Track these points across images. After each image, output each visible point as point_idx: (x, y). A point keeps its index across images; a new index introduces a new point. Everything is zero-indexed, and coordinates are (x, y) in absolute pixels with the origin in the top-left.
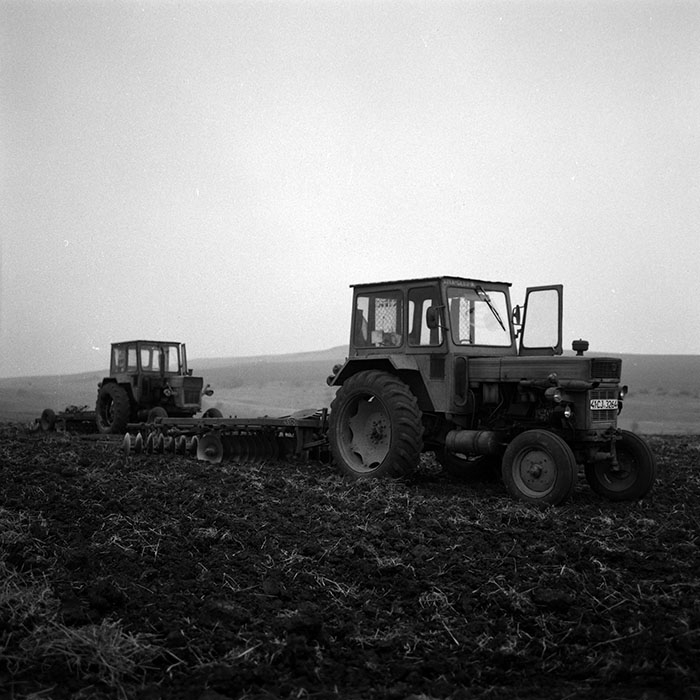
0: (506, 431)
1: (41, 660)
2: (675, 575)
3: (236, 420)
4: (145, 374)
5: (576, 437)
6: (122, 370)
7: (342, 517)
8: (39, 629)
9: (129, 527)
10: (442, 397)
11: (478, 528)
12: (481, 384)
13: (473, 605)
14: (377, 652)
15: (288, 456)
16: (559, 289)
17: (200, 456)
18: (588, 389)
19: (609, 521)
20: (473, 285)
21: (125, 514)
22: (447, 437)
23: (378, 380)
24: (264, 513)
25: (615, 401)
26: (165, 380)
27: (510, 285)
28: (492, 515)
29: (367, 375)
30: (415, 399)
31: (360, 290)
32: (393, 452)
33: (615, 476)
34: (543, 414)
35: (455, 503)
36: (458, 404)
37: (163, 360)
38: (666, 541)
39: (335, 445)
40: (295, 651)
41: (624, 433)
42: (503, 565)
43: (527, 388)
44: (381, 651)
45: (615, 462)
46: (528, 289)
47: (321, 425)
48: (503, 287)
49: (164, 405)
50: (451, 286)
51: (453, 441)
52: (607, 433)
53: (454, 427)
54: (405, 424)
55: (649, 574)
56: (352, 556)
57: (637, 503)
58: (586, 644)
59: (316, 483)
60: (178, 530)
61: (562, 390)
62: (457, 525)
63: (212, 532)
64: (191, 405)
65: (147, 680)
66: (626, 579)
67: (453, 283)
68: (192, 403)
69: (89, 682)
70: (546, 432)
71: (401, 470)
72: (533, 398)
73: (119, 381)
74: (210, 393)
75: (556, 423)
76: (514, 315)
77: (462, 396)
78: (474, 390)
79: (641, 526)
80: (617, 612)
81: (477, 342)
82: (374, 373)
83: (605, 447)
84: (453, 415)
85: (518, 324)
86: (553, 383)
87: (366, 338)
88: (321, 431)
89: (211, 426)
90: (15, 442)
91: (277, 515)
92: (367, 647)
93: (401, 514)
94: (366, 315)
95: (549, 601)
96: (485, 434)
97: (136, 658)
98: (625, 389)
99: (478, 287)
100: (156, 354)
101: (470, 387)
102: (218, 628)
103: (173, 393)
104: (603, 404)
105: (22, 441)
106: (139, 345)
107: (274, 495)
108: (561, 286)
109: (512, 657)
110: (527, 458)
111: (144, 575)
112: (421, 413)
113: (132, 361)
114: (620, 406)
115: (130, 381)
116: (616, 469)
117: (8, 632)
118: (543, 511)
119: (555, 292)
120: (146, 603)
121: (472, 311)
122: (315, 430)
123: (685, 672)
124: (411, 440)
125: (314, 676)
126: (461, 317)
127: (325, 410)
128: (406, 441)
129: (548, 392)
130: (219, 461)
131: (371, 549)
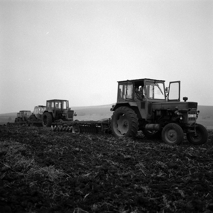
0: (163, 124)
1: (33, 175)
2: (210, 162)
3: (84, 121)
4: (57, 109)
5: (184, 126)
6: (50, 108)
7: (114, 147)
8: (32, 169)
9: (54, 148)
10: (144, 114)
11: (154, 150)
12: (156, 110)
13: (151, 167)
14: (123, 177)
15: (99, 133)
16: (179, 82)
17: (73, 132)
18: (187, 111)
19: (192, 149)
20: (153, 81)
21: (52, 145)
22: (146, 126)
23: (126, 109)
24: (92, 145)
25: (196, 115)
26: (63, 111)
27: (165, 81)
28: (158, 147)
29: (122, 108)
30: (136, 115)
31: (120, 83)
32: (130, 130)
33: (195, 137)
34: (174, 119)
35: (148, 144)
36: (149, 116)
37: (62, 105)
38: (209, 154)
39: (112, 128)
40: (101, 174)
41: (198, 125)
42: (160, 159)
43: (169, 111)
44: (124, 177)
45: (196, 133)
46: (170, 82)
47: (109, 123)
48: (163, 82)
49: (62, 119)
50: (147, 82)
51: (147, 127)
52: (193, 124)
53: (148, 123)
54: (133, 122)
55: (202, 161)
56: (117, 156)
57: (202, 145)
58: (181, 176)
59: (107, 139)
60: (68, 149)
61: (179, 112)
62: (148, 149)
63: (77, 149)
64: (70, 119)
65: (61, 180)
66: (196, 163)
67: (148, 80)
68: (70, 118)
69: (46, 180)
70: (175, 124)
71: (132, 135)
72: (171, 114)
73: (49, 112)
74: (76, 115)
75: (178, 121)
76: (166, 90)
77: (150, 114)
78: (154, 112)
79: (202, 150)
80: (192, 169)
81: (155, 98)
82: (124, 107)
83: (192, 128)
84: (147, 119)
85: (167, 93)
86: (177, 109)
87: (122, 97)
88: (109, 125)
89: (76, 123)
90: (19, 128)
91: (96, 146)
92: (120, 176)
93: (132, 146)
94: (122, 90)
95: (172, 166)
96: (157, 125)
97: (58, 175)
98: (199, 112)
99: (155, 82)
100: (60, 104)
101: (152, 111)
102: (80, 170)
103: (65, 115)
104: (192, 116)
105: (21, 128)
106: (54, 101)
107: (95, 141)
108: (180, 81)
109: (160, 178)
110: (169, 131)
111: (59, 158)
112: (138, 118)
113: (53, 106)
114: (197, 116)
115: (52, 111)
116: (196, 135)
117: (24, 170)
118: (173, 146)
119: (178, 83)
120: (60, 164)
121: (153, 89)
122: (107, 125)
123: (208, 182)
124: (135, 126)
125: (106, 180)
126: (150, 91)
127: (110, 119)
128: (133, 127)
129: (175, 112)
130: (79, 133)
131: (122, 154)
